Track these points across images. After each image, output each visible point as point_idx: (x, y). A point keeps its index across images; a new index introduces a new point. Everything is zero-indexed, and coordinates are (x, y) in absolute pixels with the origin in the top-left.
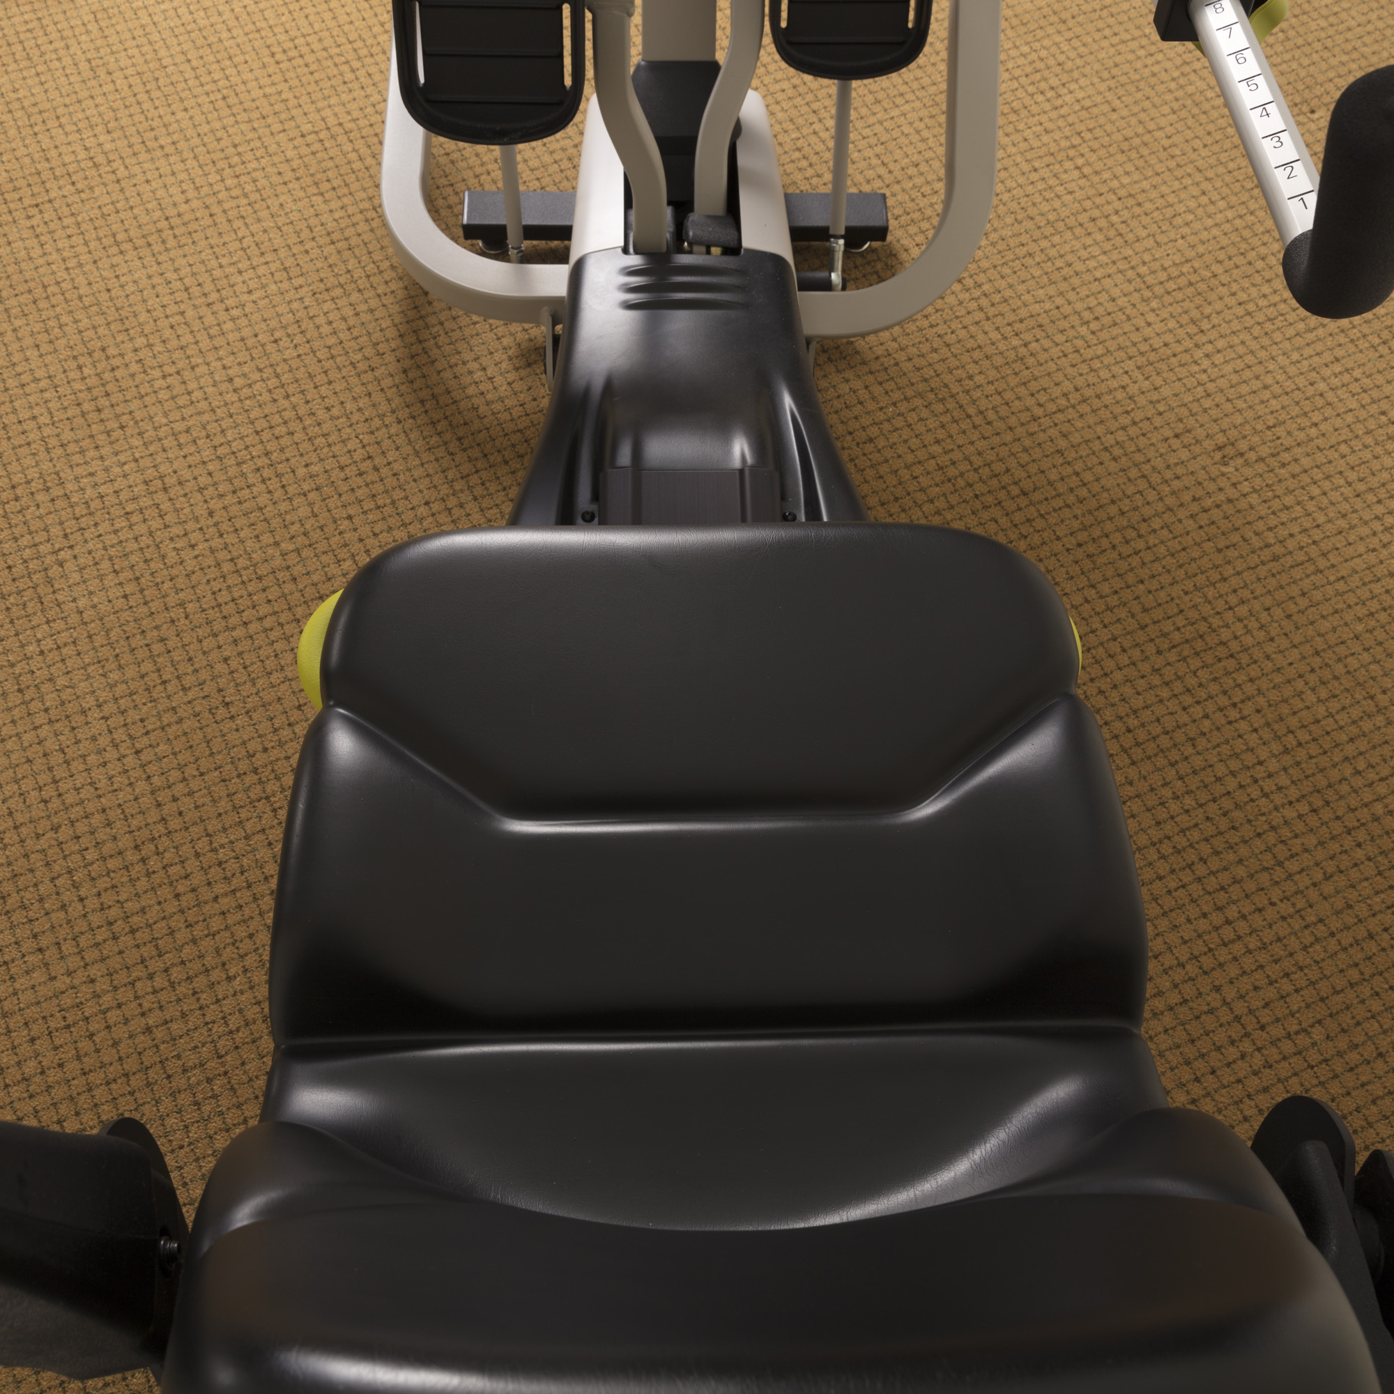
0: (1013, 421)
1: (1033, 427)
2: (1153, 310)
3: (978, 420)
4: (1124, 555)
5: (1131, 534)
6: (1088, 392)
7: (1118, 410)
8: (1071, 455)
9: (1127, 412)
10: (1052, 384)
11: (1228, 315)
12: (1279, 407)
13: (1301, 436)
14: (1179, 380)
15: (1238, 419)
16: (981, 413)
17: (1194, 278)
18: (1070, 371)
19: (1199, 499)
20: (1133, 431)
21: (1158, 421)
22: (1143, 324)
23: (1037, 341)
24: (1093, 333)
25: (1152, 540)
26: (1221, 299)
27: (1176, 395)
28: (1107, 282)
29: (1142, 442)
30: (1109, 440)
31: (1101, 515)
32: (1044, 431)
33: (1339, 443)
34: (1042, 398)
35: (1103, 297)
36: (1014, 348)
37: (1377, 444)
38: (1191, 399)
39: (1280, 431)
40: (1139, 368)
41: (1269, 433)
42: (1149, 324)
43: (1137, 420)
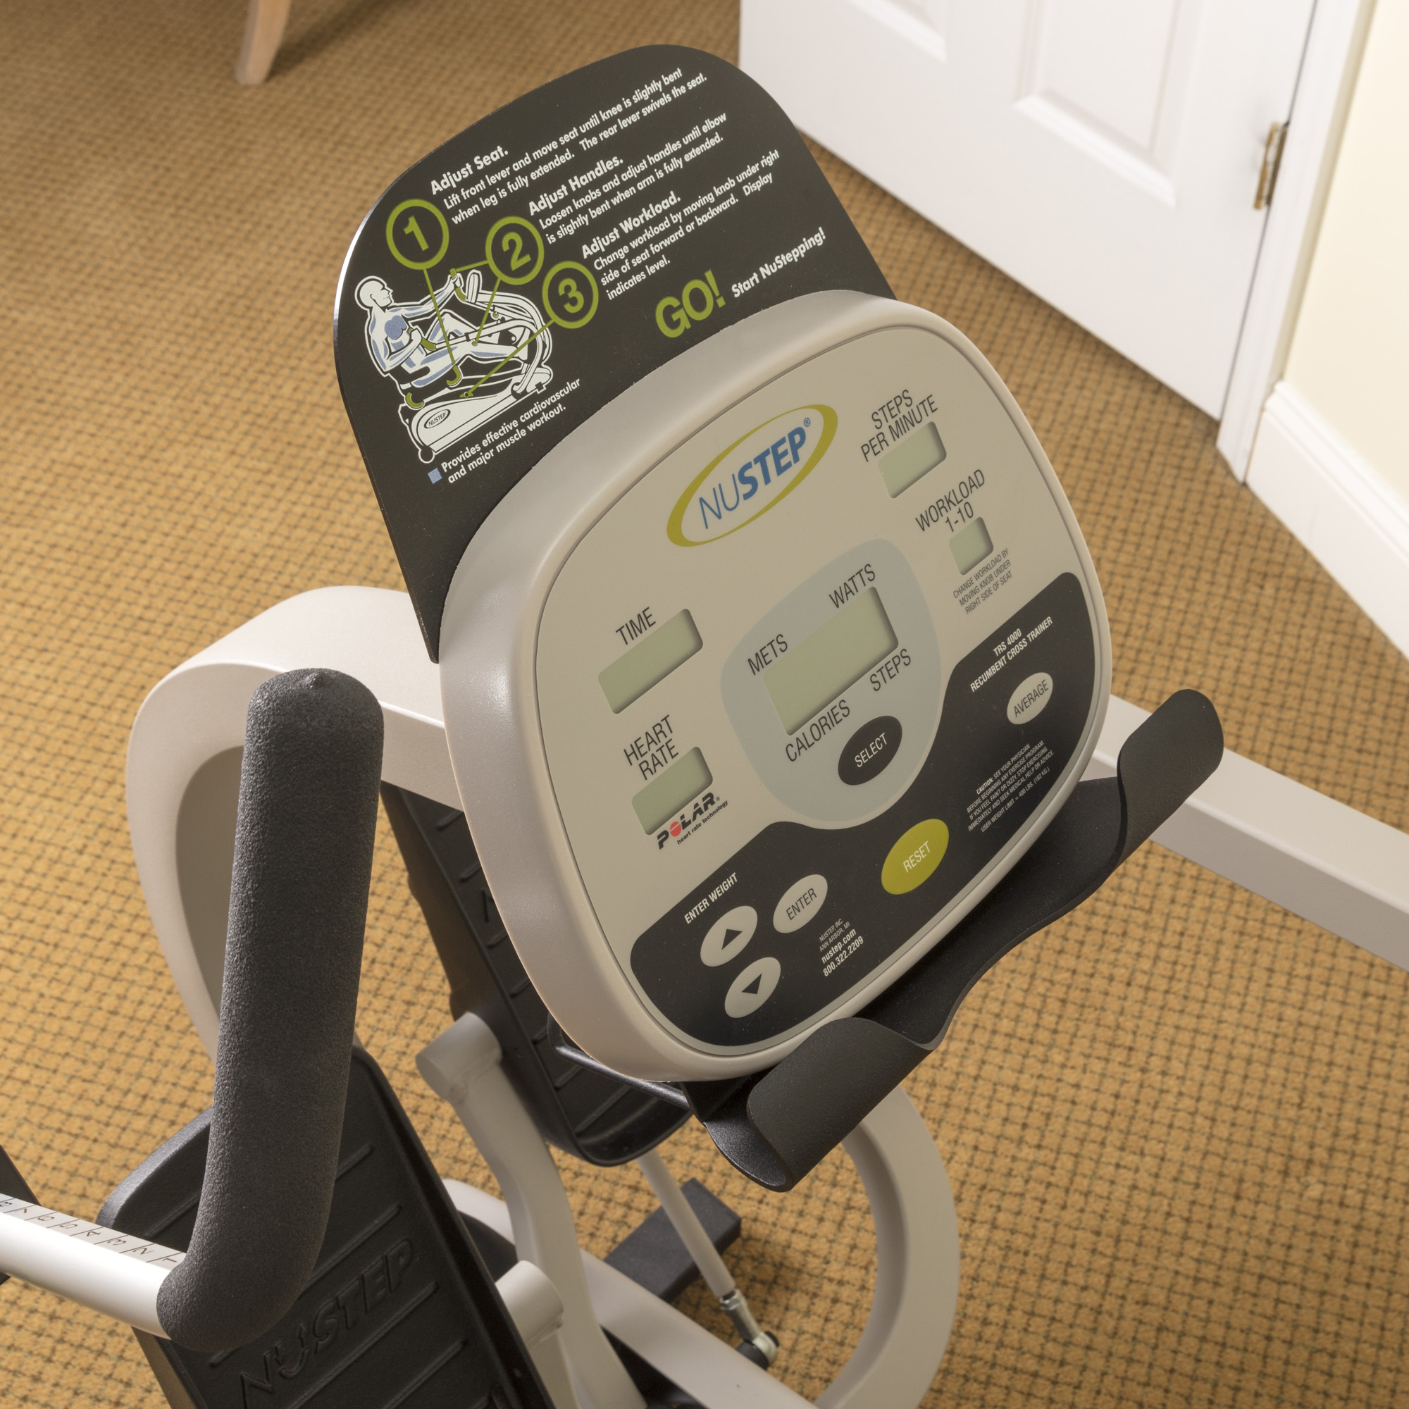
0: (1081, 1336)
1: (1108, 1323)
2: (1063, 1066)
3: (1049, 1370)
4: (1344, 1394)
5: (1322, 1360)
6: (1111, 1226)
7: (1157, 1220)
8: (1175, 1321)
9: (1169, 1214)
10: (1068, 1250)
11: (1132, 1007)
12: (1283, 1074)
13: (1333, 1089)
14: (1171, 1126)
15: (1266, 1123)
16: (1041, 1357)
17: (1059, 991)
18: (1069, 1216)
19: (1333, 1252)
20: (1197, 1231)
21: (1204, 1196)
22: (1072, 1091)
23: (999, 1209)
24: (1039, 1147)
25: (1347, 1347)
26: (1106, 994)
27: (1187, 1149)
28: (988, 1070)
29: (1218, 1236)
30: (1188, 1266)
31: (1275, 1367)
32: (1120, 1318)
33: (1370, 1065)
34: (1077, 1277)
35: (1005, 1093)
36: (988, 1241)
37: (1397, 1035)
38: (1204, 1140)
39: (1312, 1100)
40: (1122, 1149)
41: (1306, 1112)
42: (1077, 1086)
43: (1186, 1214)
